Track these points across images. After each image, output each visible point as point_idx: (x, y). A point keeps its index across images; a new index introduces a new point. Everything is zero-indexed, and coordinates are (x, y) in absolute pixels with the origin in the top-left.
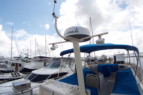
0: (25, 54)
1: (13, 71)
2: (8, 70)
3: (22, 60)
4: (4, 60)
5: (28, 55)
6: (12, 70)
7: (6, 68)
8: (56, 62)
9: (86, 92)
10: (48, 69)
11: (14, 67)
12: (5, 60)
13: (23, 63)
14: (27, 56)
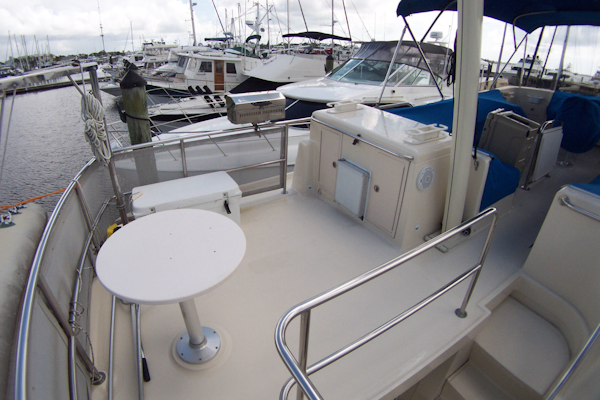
0: (249, 24)
1: (208, 91)
2: (190, 88)
3: (239, 49)
4: (170, 54)
5: (261, 27)
6: (205, 87)
7: (183, 79)
8: (375, 58)
9: (475, 157)
10: (340, 81)
11: (211, 76)
12: (174, 53)
13: (241, 58)
14: (255, 33)
